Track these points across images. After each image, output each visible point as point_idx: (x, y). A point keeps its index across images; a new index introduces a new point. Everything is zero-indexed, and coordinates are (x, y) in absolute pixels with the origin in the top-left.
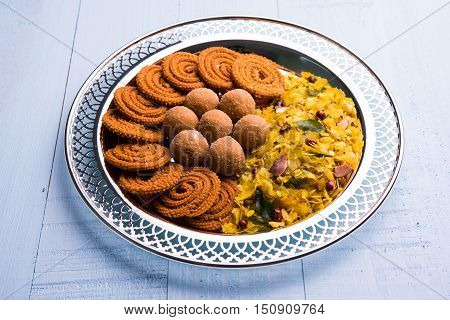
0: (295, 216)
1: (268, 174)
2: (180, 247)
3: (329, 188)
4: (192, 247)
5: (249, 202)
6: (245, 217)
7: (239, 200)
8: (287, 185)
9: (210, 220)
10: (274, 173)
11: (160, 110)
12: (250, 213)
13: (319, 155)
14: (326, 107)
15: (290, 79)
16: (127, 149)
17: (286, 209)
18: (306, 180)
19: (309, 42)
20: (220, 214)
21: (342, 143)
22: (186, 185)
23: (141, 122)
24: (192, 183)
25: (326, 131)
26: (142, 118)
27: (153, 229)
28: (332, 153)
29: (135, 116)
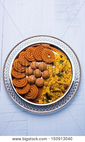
0: (55, 99)
1: (49, 89)
3: (63, 92)
5: (45, 95)
6: (44, 99)
7: (43, 94)
8: (53, 92)
10: (50, 89)
17: (53, 97)
18: (57, 91)
22: (31, 91)
28: (64, 82)
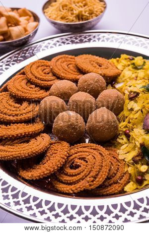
9: (110, 185)
24: (83, 159)
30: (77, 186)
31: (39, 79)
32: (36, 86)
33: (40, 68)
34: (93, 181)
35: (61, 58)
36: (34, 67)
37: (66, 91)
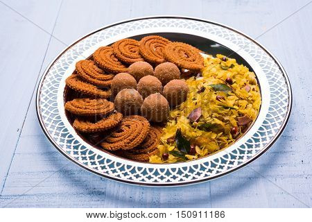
0: (206, 151)
2: (115, 170)
3: (233, 132)
4: (124, 170)
5: (171, 140)
7: (164, 139)
8: (200, 128)
11: (109, 76)
12: (171, 148)
13: (227, 108)
14: (234, 77)
15: (208, 59)
16: (81, 101)
17: (199, 146)
19: (223, 34)
20: (149, 149)
21: (244, 101)
22: (124, 127)
23: (94, 84)
24: (128, 126)
25: (233, 92)
26: (95, 81)
27: (96, 157)
28: (236, 107)
29: (90, 79)
30: (116, 144)
31: (124, 55)
32: (119, 60)
33: (128, 46)
34: (128, 143)
35: (154, 38)
36: (123, 44)
37: (140, 71)
